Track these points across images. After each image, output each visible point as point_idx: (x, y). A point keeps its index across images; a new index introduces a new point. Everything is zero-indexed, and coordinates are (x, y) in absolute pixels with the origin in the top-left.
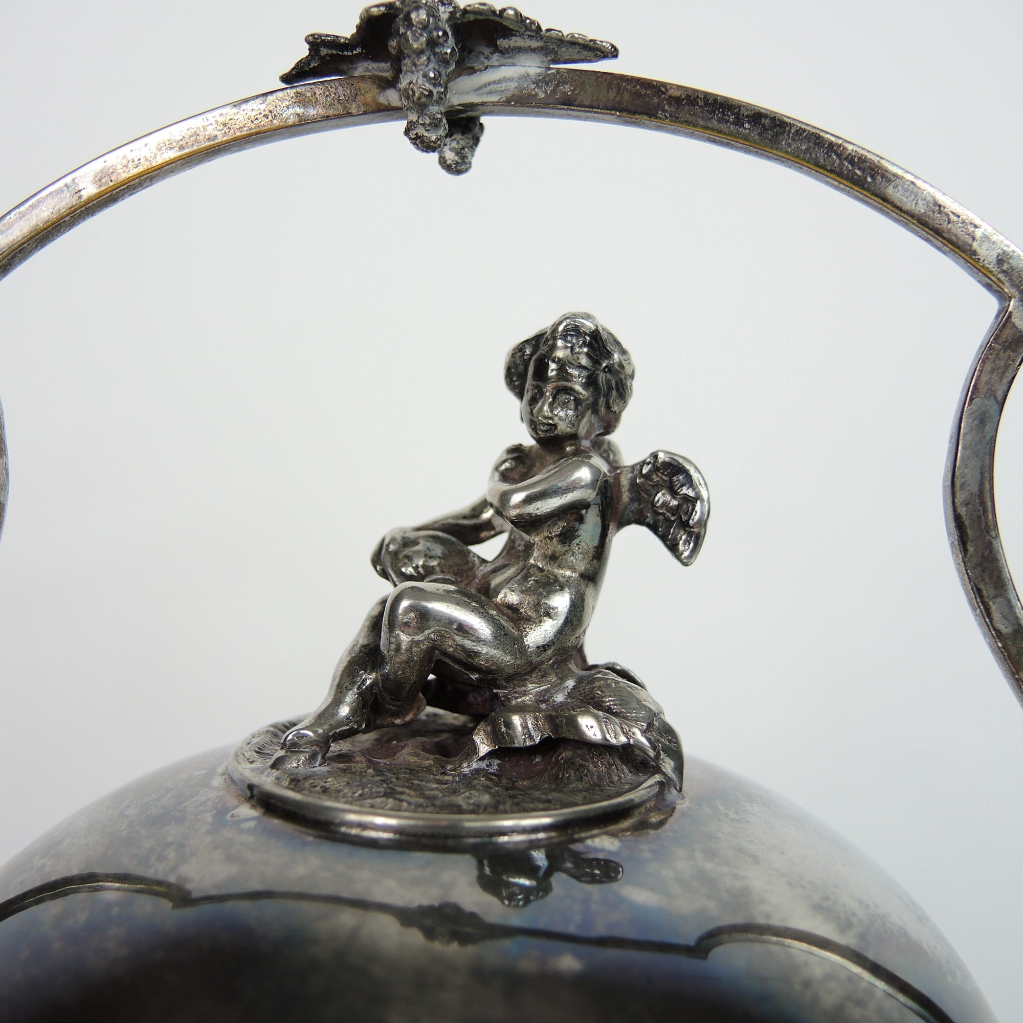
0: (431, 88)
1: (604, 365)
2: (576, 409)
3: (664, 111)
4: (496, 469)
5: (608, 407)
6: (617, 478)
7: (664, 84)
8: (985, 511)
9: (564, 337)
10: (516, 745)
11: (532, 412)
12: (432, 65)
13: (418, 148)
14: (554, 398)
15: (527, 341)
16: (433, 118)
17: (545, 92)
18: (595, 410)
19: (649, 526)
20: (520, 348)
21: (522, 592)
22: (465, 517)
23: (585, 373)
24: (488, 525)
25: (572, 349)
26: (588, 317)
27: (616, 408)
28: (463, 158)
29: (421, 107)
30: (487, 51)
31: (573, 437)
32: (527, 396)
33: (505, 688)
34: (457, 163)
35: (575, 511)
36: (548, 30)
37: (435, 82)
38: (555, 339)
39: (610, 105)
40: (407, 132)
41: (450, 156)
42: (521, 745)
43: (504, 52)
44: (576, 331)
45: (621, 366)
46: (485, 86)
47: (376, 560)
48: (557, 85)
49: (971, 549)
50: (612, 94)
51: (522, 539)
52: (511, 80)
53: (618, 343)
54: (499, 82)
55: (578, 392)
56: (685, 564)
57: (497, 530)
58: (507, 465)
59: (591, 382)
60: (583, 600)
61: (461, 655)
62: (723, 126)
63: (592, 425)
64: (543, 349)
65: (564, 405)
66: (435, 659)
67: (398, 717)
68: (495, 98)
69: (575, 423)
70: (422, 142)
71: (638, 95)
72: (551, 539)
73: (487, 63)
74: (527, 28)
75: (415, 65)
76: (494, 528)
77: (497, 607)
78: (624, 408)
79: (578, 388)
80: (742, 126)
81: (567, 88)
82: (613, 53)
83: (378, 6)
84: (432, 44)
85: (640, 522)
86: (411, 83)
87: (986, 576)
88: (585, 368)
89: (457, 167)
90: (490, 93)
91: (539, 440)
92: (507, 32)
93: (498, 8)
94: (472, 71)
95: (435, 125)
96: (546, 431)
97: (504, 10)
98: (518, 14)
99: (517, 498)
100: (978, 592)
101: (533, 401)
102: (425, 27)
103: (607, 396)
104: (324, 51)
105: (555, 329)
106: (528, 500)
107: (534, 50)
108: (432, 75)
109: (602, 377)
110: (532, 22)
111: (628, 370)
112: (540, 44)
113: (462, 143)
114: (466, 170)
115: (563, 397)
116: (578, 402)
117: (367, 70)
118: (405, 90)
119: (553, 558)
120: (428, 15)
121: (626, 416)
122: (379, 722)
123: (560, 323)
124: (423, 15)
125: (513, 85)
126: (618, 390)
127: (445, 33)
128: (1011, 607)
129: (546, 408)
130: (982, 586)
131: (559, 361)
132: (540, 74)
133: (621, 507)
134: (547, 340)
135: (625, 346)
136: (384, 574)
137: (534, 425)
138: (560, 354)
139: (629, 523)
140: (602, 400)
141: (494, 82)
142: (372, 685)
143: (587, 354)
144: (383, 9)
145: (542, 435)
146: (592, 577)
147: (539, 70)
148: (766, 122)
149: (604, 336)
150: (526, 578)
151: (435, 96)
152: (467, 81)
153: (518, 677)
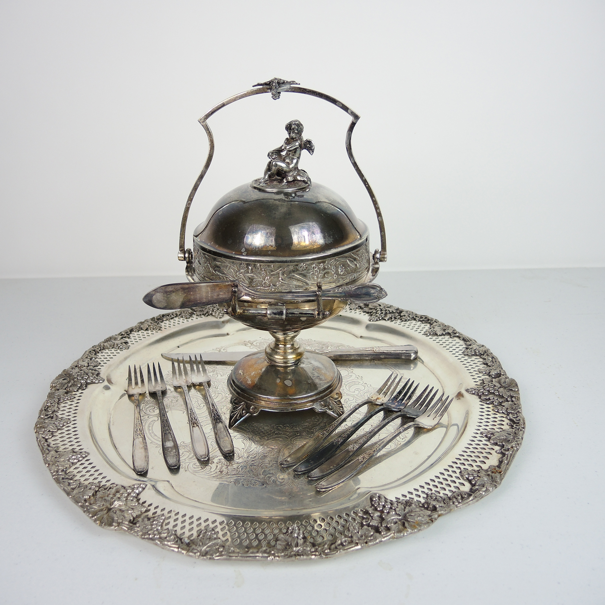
1: (299, 128)
4: (284, 141)
6: (302, 143)
8: (350, 147)
11: (289, 134)
17: (290, 90)
18: (298, 134)
19: (306, 150)
21: (289, 160)
22: (280, 148)
23: (297, 129)
24: (283, 150)
26: (298, 120)
27: (301, 133)
28: (278, 98)
29: (273, 93)
30: (282, 85)
31: (295, 138)
32: (288, 132)
33: (287, 173)
35: (296, 149)
36: (290, 82)
39: (299, 92)
40: (271, 95)
41: (276, 98)
42: (290, 181)
43: (284, 84)
44: (295, 122)
45: (302, 127)
48: (292, 89)
49: (348, 152)
50: (299, 90)
53: (301, 124)
56: (312, 155)
57: (285, 150)
58: (286, 141)
60: (298, 161)
61: (282, 170)
62: (314, 95)
63: (298, 136)
65: (294, 133)
66: (278, 170)
67: (273, 178)
68: (283, 91)
69: (295, 136)
72: (293, 153)
79: (296, 131)
80: (317, 95)
84: (276, 87)
87: (350, 155)
94: (280, 87)
100: (349, 157)
106: (289, 147)
107: (289, 84)
109: (299, 130)
117: (266, 87)
118: (272, 90)
119: (293, 155)
122: (271, 179)
124: (274, 84)
125: (286, 89)
126: (301, 131)
129: (291, 133)
132: (289, 87)
133: (302, 147)
134: (291, 124)
136: (269, 157)
138: (293, 126)
139: (304, 149)
140: (299, 132)
141: (283, 89)
142: (269, 174)
145: (291, 137)
146: (299, 157)
150: (289, 158)
152: (280, 89)
153: (289, 172)
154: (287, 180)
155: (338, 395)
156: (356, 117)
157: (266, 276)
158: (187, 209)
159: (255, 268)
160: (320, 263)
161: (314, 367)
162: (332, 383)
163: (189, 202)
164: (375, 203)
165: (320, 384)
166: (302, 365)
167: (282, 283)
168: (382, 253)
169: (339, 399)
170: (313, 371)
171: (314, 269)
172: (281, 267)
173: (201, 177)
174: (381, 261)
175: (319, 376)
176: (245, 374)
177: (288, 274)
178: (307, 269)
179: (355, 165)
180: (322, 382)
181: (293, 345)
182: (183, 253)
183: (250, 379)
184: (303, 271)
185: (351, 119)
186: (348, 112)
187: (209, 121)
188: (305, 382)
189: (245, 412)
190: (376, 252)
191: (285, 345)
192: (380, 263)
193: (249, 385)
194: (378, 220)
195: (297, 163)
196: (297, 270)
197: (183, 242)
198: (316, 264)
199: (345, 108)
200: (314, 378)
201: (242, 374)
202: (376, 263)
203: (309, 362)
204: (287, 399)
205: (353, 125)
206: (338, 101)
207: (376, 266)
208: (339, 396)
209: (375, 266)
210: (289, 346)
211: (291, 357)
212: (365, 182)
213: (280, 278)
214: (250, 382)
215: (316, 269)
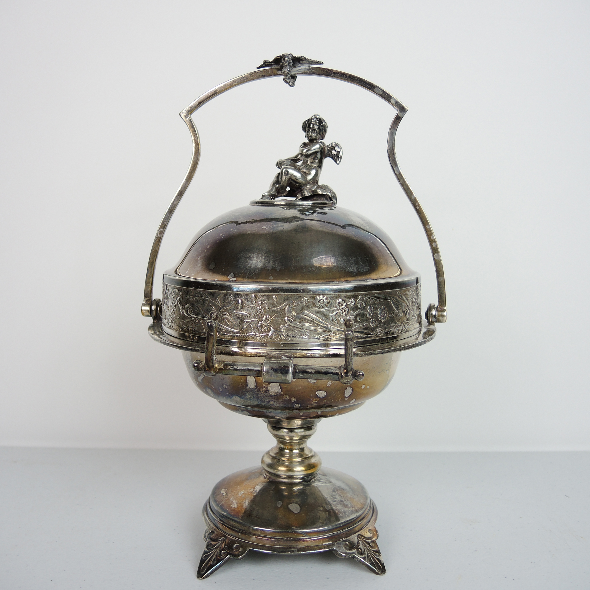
0: (288, 72)
1: (321, 125)
2: (316, 133)
3: (332, 75)
4: (301, 146)
5: (323, 133)
6: (324, 148)
7: (332, 70)
8: (393, 151)
9: (314, 119)
10: (306, 196)
11: (307, 134)
12: (289, 68)
13: (286, 83)
14: (312, 131)
15: (306, 121)
16: (288, 77)
17: (309, 71)
18: (320, 134)
19: (331, 157)
20: (305, 122)
21: (306, 169)
22: (294, 158)
23: (318, 126)
24: (299, 159)
25: (315, 121)
26: (318, 115)
27: (324, 134)
28: (293, 84)
29: (286, 76)
30: (298, 63)
31: (316, 139)
32: (306, 131)
33: (303, 187)
34: (292, 85)
35: (315, 153)
36: (310, 60)
37: (289, 71)
38: (312, 120)
39: (322, 74)
40: (283, 80)
41: (291, 83)
42: (307, 196)
43: (301, 63)
44: (316, 118)
45: (325, 125)
46: (298, 70)
47: (277, 165)
48: (312, 70)
49: (390, 158)
50: (322, 72)
51: (306, 160)
52: (303, 69)
53: (324, 121)
54: (300, 69)
55: (316, 130)
56: (338, 164)
57: (301, 160)
58: (302, 146)
59: (319, 128)
60: (318, 171)
61: (295, 180)
62: (343, 78)
63: (319, 137)
64: (310, 122)
65: (314, 133)
66: (290, 181)
67: (282, 194)
68: (300, 73)
69: (316, 137)
70: (286, 82)
71: (327, 72)
72: (312, 159)
73: (298, 66)
74: (306, 60)
75: (285, 68)
76: (300, 160)
77: (302, 172)
78: (326, 134)
79: (316, 129)
80: (347, 78)
81: (314, 71)
82: (323, 63)
83: (278, 56)
84: (289, 64)
85: (329, 156)
86: (285, 71)
87: (393, 163)
88: (318, 125)
89: (292, 86)
90: (299, 72)
91: (309, 140)
92: (302, 60)
93: (301, 56)
94: (295, 67)
95: (289, 79)
96: (310, 138)
97: (301, 57)
98: (304, 57)
99: (305, 151)
100: (392, 166)
101: (308, 132)
102: (287, 61)
103: (322, 131)
104: (266, 63)
105: (312, 118)
106: (307, 151)
107: (307, 63)
108: (288, 70)
109: (321, 128)
110: (307, 58)
111: (326, 126)
112: (308, 62)
113: (293, 81)
114: (294, 86)
115: (313, 131)
116: (316, 132)
117: (275, 67)
118: (284, 72)
119: (312, 163)
120: (288, 59)
121: (326, 135)
122: (278, 196)
123: (313, 117)
124: (287, 58)
125: (303, 70)
126: (324, 130)
127: (291, 62)
128: (398, 169)
129: (310, 133)
130: (393, 165)
131: (313, 124)
132: (308, 68)
133: (325, 154)
134: (310, 120)
135: (326, 121)
136: (279, 168)
137: (308, 137)
138: (313, 123)
139: (327, 157)
140: (321, 132)
141: (300, 70)
142: (278, 187)
143: (318, 123)
144: (279, 57)
145: (310, 139)
146: (320, 166)
147: (308, 67)
148: (351, 77)
149: (321, 119)
150: (307, 167)
151: (289, 73)
152: (294, 69)
153: (306, 184)
154: (302, 195)
155: (371, 532)
156: (402, 109)
157: (264, 314)
158: (158, 240)
159: (248, 301)
160: (350, 298)
161: (335, 488)
162: (363, 513)
163: (161, 230)
164: (429, 233)
165: (344, 512)
166: (316, 484)
167: (289, 325)
168: (439, 309)
169: (374, 539)
170: (334, 493)
171: (340, 306)
172: (288, 299)
173: (181, 194)
174: (438, 321)
175: (342, 501)
176: (229, 495)
177: (298, 312)
178: (329, 305)
179: (400, 177)
180: (346, 509)
181: (302, 450)
182: (149, 304)
183: (236, 501)
184: (323, 307)
185: (394, 112)
186: (390, 102)
187: (194, 116)
188: (321, 509)
189: (224, 553)
190: (430, 308)
191: (291, 450)
192: (436, 324)
193: (234, 510)
194: (434, 259)
195: (316, 175)
196: (314, 305)
197: (150, 289)
198: (343, 298)
199: (386, 96)
200: (335, 503)
201: (225, 494)
202: (430, 323)
203: (327, 480)
204: (292, 532)
205: (398, 120)
206: (377, 87)
207: (431, 327)
208: (374, 535)
209: (429, 327)
210: (296, 451)
211: (299, 471)
212: (414, 203)
213: (286, 318)
214: (236, 505)
215: (343, 307)
